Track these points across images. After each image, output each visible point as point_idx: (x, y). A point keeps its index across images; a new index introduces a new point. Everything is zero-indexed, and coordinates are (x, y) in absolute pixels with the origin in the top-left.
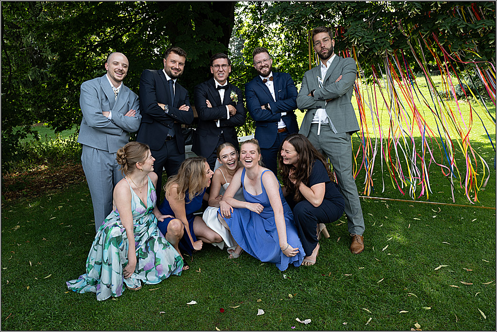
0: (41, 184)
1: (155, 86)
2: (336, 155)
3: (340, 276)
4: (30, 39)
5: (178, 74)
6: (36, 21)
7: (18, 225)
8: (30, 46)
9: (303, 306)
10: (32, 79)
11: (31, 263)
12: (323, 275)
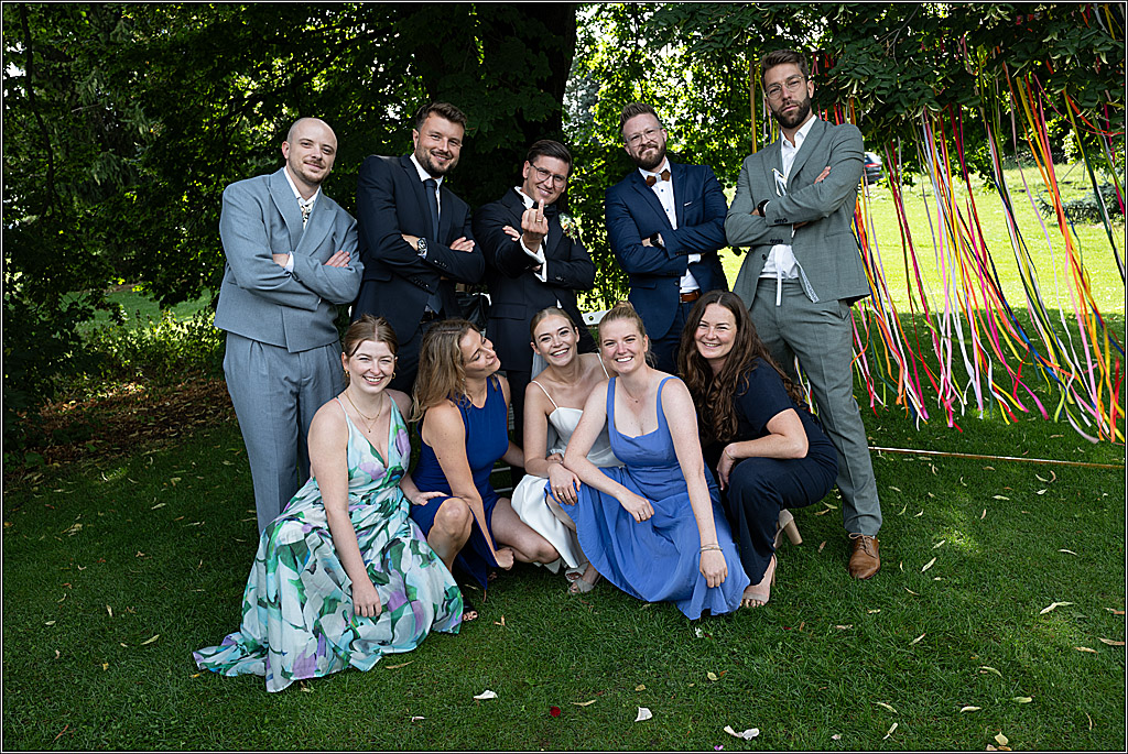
0: (130, 426)
1: (394, 195)
2: (815, 351)
3: (824, 629)
4: (95, 84)
5: (446, 167)
6: (108, 43)
7: (78, 522)
8: (94, 103)
9: (741, 698)
10: (101, 180)
11: (110, 610)
12: (787, 628)
